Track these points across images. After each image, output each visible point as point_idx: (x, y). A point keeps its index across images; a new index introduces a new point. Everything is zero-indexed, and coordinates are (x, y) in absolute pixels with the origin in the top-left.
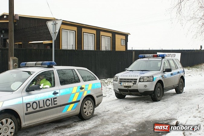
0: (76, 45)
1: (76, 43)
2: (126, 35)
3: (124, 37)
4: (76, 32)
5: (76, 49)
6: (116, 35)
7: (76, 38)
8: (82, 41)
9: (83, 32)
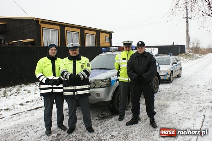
0: (60, 42)
1: (59, 41)
2: (110, 34)
3: (108, 35)
4: (59, 30)
5: (60, 46)
6: (100, 33)
7: (59, 36)
8: (66, 39)
9: (67, 31)
